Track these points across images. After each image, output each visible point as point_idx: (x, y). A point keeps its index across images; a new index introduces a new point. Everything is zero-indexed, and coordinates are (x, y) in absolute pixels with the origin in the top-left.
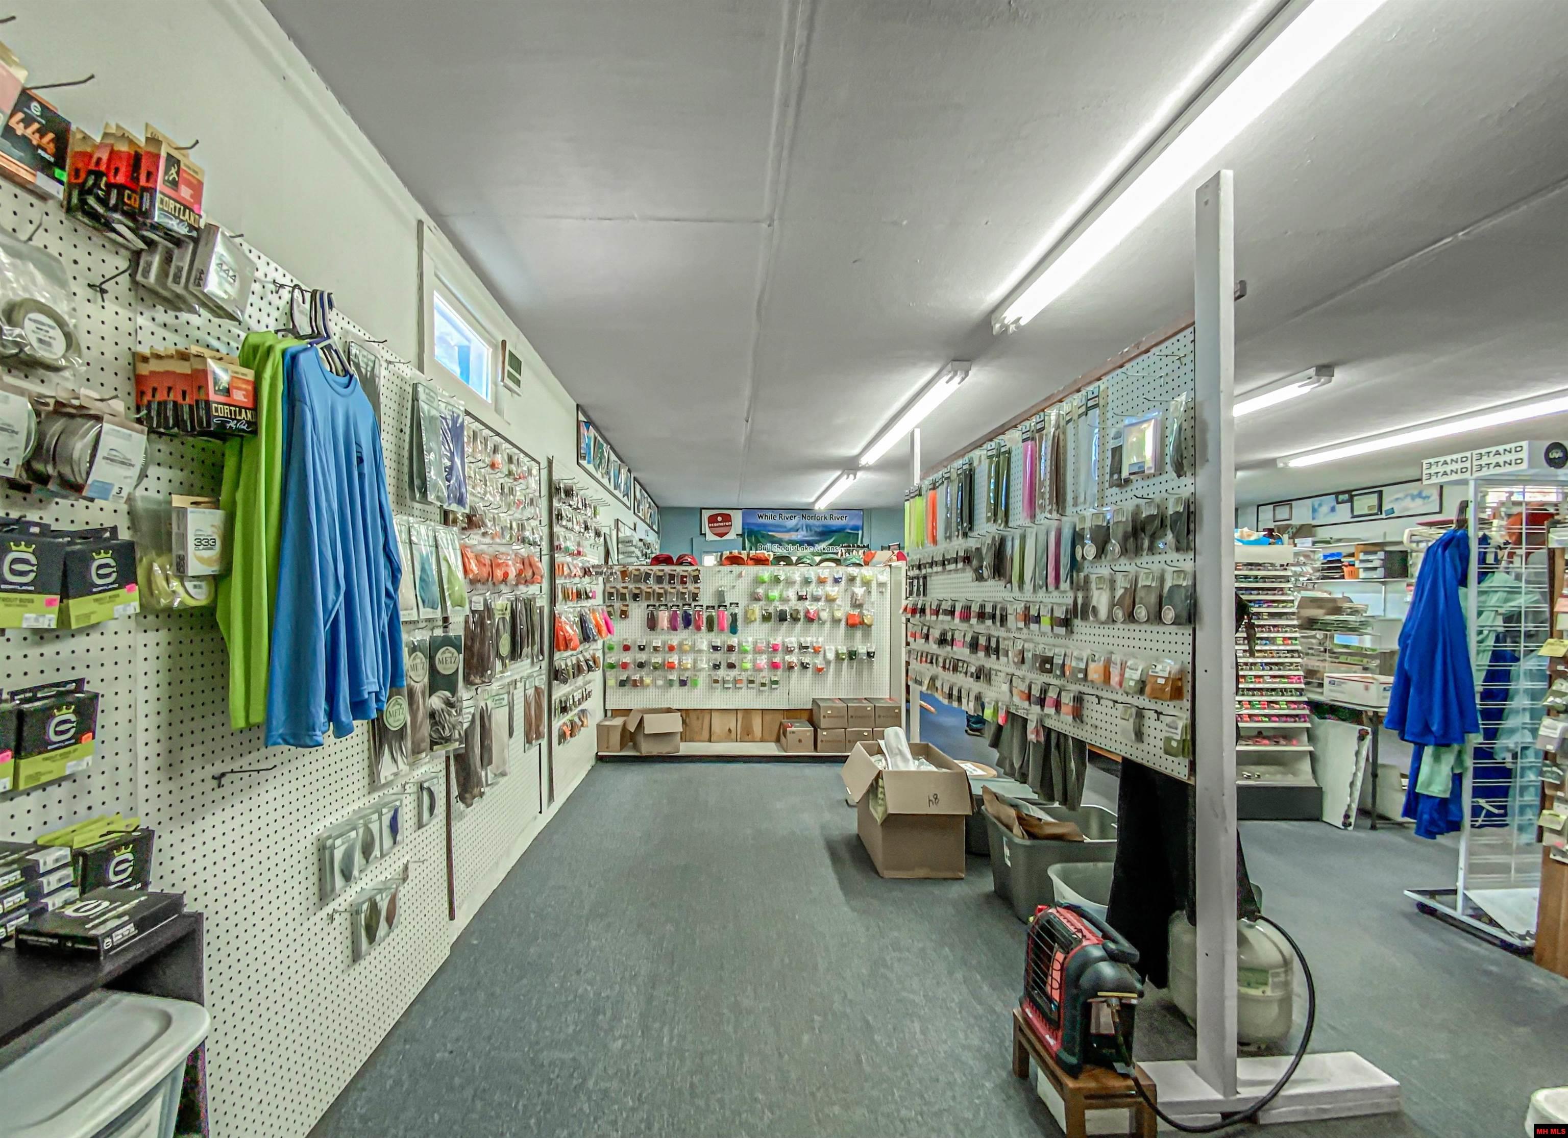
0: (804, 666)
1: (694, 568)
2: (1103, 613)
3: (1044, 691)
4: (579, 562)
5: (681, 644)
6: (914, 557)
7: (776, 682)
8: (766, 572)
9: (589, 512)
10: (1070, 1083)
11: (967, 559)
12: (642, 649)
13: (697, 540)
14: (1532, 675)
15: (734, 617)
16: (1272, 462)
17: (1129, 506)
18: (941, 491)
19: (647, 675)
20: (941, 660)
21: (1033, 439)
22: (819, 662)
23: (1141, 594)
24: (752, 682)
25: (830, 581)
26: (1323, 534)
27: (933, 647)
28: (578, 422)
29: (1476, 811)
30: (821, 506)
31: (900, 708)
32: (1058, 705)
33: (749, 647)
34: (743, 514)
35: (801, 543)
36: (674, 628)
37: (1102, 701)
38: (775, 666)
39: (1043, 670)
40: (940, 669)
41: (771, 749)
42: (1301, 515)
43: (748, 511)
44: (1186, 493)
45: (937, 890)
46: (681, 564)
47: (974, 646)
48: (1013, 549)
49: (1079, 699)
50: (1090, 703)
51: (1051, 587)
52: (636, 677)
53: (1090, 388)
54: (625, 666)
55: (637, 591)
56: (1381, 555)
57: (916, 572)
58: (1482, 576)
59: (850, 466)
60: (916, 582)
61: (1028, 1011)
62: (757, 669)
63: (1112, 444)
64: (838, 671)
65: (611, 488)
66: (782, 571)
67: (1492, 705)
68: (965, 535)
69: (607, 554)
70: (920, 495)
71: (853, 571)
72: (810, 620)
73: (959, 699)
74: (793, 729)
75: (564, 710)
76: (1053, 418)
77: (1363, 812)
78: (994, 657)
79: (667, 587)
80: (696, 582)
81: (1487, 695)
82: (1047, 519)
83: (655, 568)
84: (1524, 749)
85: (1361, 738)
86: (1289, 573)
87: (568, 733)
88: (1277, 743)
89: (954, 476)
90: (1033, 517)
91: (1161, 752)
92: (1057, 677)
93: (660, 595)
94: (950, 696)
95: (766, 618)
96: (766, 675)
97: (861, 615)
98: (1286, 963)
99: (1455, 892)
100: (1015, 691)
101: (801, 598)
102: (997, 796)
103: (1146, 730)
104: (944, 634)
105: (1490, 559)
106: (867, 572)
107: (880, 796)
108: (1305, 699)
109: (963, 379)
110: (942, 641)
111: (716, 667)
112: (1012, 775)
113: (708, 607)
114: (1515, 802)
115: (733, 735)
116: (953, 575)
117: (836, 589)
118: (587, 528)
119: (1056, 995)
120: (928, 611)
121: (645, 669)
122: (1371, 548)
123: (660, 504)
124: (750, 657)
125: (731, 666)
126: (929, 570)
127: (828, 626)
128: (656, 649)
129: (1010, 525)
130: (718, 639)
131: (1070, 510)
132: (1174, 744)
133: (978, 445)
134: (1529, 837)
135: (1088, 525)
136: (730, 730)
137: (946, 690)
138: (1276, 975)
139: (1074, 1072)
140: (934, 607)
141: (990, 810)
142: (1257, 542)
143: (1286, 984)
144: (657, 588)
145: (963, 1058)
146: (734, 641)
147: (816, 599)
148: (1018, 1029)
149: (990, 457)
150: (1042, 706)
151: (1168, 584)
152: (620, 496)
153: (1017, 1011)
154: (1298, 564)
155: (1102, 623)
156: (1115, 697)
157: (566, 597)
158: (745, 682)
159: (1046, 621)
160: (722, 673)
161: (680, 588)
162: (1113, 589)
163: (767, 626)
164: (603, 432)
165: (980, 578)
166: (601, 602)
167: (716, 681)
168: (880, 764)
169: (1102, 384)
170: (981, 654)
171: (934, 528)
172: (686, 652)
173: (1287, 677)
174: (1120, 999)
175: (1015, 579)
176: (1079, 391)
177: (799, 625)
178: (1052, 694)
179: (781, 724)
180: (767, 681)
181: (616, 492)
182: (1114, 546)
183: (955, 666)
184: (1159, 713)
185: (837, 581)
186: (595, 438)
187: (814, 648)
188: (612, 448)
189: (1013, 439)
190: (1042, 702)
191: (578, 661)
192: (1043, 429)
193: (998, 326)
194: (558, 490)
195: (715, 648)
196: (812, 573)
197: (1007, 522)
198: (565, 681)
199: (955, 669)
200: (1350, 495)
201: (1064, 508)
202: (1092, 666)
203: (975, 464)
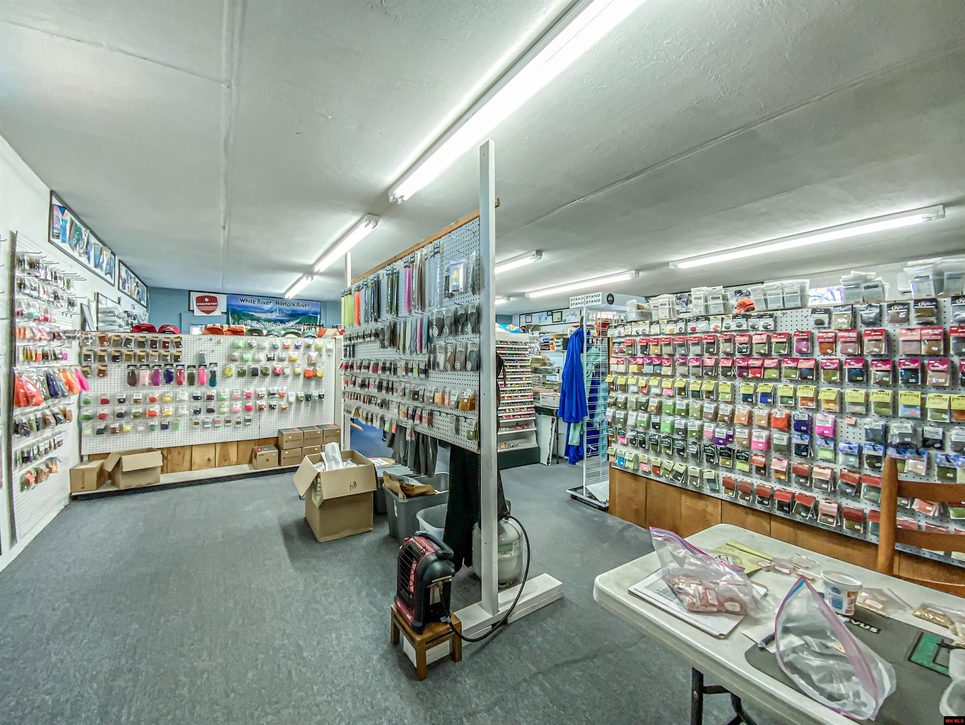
0: (272, 407)
1: (175, 336)
2: (442, 366)
3: (415, 411)
4: (46, 327)
5: (162, 396)
6: (347, 333)
7: (249, 420)
8: (241, 341)
9: (60, 283)
10: (418, 638)
11: (376, 335)
12: (121, 401)
13: (186, 316)
14: (604, 390)
15: (213, 374)
16: (522, 295)
17: (453, 308)
18: (363, 291)
19: (128, 423)
20: (362, 397)
21: (409, 267)
22: (284, 404)
23: (458, 355)
24: (229, 422)
25: (292, 347)
26: (543, 329)
27: (358, 389)
28: (51, 206)
29: (588, 450)
30: (290, 296)
31: (340, 430)
32: (421, 418)
33: (226, 396)
34: (227, 298)
35: (275, 321)
36: (155, 382)
37: (442, 414)
38: (248, 409)
39: (414, 399)
40: (362, 403)
41: (246, 468)
42: (535, 320)
43: (231, 296)
44: (476, 303)
45: (354, 542)
46: (164, 332)
47: (380, 387)
48: (400, 330)
49: (431, 414)
50: (436, 415)
51: (418, 352)
52: (116, 425)
53: (436, 242)
54: (102, 417)
55: (117, 354)
56: (562, 339)
57: (348, 342)
58: (588, 348)
59: (308, 271)
60: (348, 348)
61: (398, 603)
62: (233, 412)
63: (445, 274)
64: (298, 409)
65: (91, 265)
66: (254, 340)
67: (592, 403)
68: (376, 320)
69: (84, 322)
70: (350, 294)
71: (310, 341)
72: (276, 374)
73: (372, 420)
74: (262, 452)
75: (26, 459)
76: (419, 256)
77: (554, 456)
78: (390, 393)
79: (150, 351)
80: (178, 347)
81: (591, 399)
82: (417, 314)
83: (137, 335)
84: (603, 421)
85: (553, 422)
86: (527, 347)
87: (32, 480)
88: (523, 428)
89: (370, 285)
90: (410, 311)
91: (466, 438)
92: (421, 402)
93: (140, 358)
94: (367, 419)
95: (241, 374)
96: (241, 416)
97: (315, 370)
98: (520, 537)
99: (582, 487)
100: (401, 412)
101: (269, 359)
102: (390, 476)
103: (460, 428)
104: (363, 381)
105: (590, 342)
106: (319, 342)
107: (318, 489)
108: (533, 406)
109: (375, 226)
110: (363, 385)
111: (197, 412)
112: (400, 463)
113: (189, 367)
114: (600, 444)
115: (212, 463)
116: (370, 345)
117: (297, 353)
118: (56, 297)
119: (412, 589)
120: (355, 366)
121: (125, 418)
122: (559, 336)
123: (150, 284)
124: (227, 403)
125: (210, 411)
126: (356, 341)
127: (290, 378)
128: (136, 401)
129: (399, 315)
130: (198, 391)
131: (427, 309)
132: (471, 433)
133: (382, 267)
134: (605, 459)
135: (434, 317)
136: (209, 460)
137: (364, 415)
138: (516, 544)
139: (419, 631)
140: (358, 364)
141: (387, 485)
142: (516, 332)
143: (520, 548)
144: (138, 351)
145: (362, 646)
146: (213, 391)
147: (282, 360)
148: (394, 616)
149: (387, 275)
150: (414, 420)
151: (469, 350)
152: (102, 274)
153: (393, 606)
154: (531, 343)
155: (442, 371)
156: (447, 411)
157: (28, 357)
158: (223, 422)
159: (415, 371)
160: (202, 417)
161: (163, 352)
162: (446, 353)
163: (242, 380)
164: (82, 218)
165: (383, 346)
166: (77, 362)
167: (197, 424)
168: (319, 468)
169: (442, 241)
170: (384, 392)
171: (359, 315)
172: (167, 402)
173: (527, 396)
174: (443, 580)
175: (401, 347)
176: (431, 243)
177: (268, 379)
178: (418, 412)
179: (253, 450)
180: (241, 420)
181: (98, 271)
182: (446, 330)
183: (369, 400)
184: (466, 418)
185: (297, 347)
186: (72, 222)
187: (279, 394)
188: (92, 232)
189: (399, 265)
190: (413, 418)
191: (44, 415)
192: (414, 261)
193: (392, 198)
194: (21, 262)
195: (196, 398)
196: (278, 342)
197: (397, 314)
198: (27, 434)
199: (370, 402)
200: (551, 312)
201: (424, 307)
202: (437, 394)
203: (381, 278)
